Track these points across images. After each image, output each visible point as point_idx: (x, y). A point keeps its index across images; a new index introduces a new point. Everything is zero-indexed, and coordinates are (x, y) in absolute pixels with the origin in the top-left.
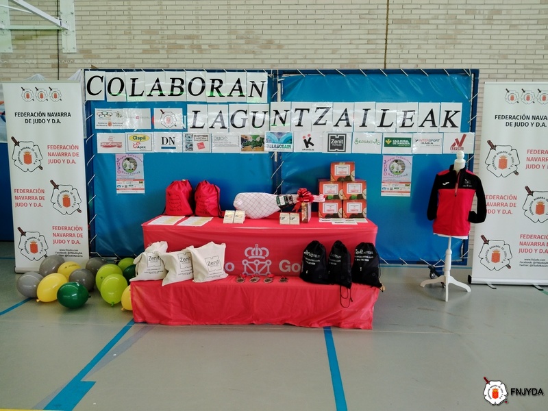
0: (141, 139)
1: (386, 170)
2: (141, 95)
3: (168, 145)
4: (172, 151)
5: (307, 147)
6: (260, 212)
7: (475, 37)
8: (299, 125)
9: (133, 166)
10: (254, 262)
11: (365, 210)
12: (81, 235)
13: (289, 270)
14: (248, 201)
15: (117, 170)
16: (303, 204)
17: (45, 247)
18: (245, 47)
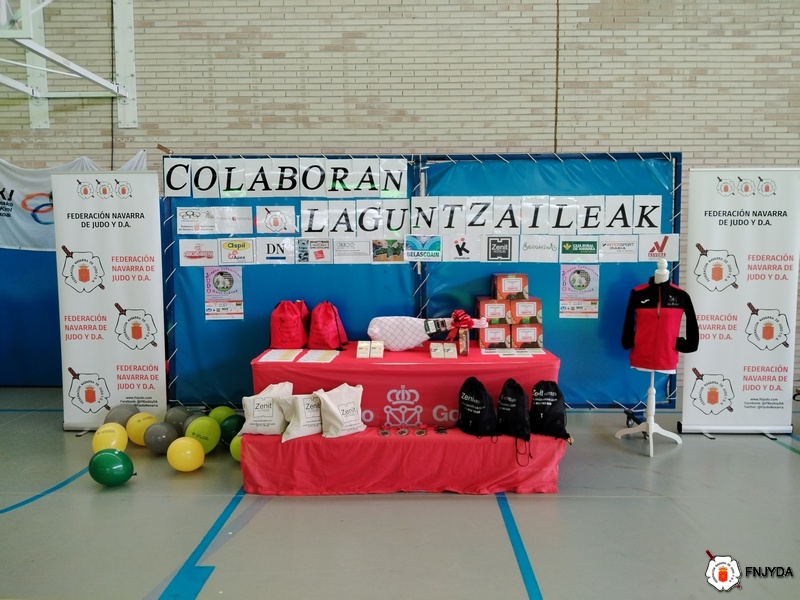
0: (238, 246)
1: (565, 284)
2: (240, 189)
3: (275, 255)
4: (280, 262)
5: (461, 254)
6: (403, 342)
7: (673, 104)
8: (450, 226)
9: (228, 283)
10: (400, 409)
11: (541, 337)
12: (156, 377)
13: (445, 418)
14: (387, 328)
15: (206, 288)
16: (461, 331)
17: (106, 394)
18: (369, 119)
